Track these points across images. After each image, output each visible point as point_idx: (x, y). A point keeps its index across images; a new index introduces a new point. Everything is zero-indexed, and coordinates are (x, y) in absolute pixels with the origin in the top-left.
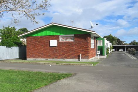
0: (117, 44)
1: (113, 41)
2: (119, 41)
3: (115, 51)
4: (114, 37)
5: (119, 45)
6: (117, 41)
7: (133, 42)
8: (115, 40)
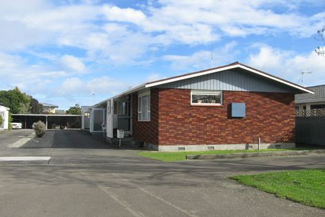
0: (29, 110)
1: (21, 104)
2: (35, 106)
3: (23, 127)
4: (25, 94)
5: (33, 113)
6: (31, 105)
7: (74, 108)
8: (25, 102)
